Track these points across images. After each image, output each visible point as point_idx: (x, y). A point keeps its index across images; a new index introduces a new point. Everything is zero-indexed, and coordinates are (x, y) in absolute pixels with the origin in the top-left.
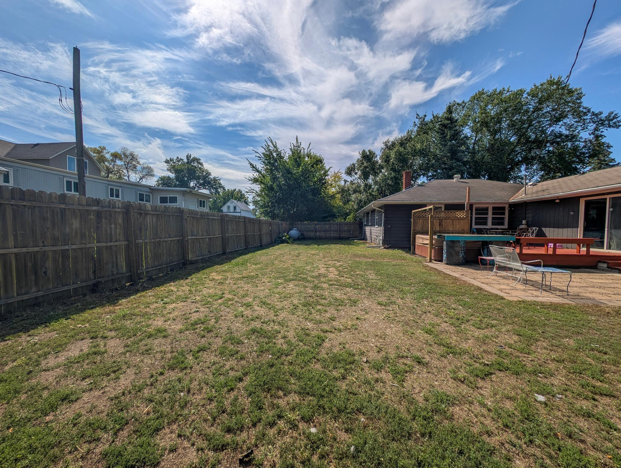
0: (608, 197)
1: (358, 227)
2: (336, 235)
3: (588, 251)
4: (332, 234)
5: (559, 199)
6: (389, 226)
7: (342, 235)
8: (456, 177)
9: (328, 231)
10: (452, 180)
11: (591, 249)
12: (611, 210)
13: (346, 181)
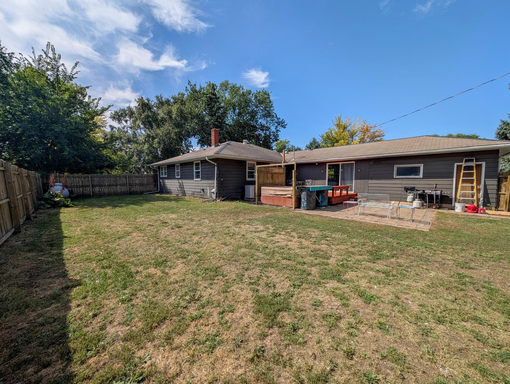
0: (340, 163)
1: (152, 180)
2: (124, 189)
3: (347, 193)
4: (119, 189)
5: (318, 163)
6: (222, 180)
7: (134, 189)
8: (245, 142)
9: (112, 185)
10: (242, 143)
11: (349, 192)
12: (342, 170)
13: (112, 127)
